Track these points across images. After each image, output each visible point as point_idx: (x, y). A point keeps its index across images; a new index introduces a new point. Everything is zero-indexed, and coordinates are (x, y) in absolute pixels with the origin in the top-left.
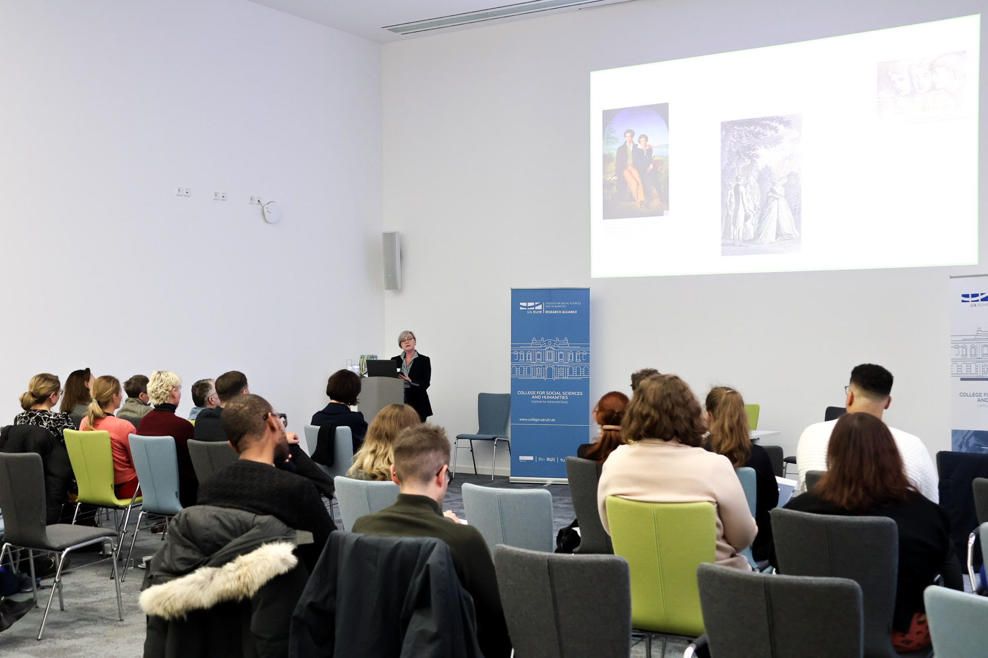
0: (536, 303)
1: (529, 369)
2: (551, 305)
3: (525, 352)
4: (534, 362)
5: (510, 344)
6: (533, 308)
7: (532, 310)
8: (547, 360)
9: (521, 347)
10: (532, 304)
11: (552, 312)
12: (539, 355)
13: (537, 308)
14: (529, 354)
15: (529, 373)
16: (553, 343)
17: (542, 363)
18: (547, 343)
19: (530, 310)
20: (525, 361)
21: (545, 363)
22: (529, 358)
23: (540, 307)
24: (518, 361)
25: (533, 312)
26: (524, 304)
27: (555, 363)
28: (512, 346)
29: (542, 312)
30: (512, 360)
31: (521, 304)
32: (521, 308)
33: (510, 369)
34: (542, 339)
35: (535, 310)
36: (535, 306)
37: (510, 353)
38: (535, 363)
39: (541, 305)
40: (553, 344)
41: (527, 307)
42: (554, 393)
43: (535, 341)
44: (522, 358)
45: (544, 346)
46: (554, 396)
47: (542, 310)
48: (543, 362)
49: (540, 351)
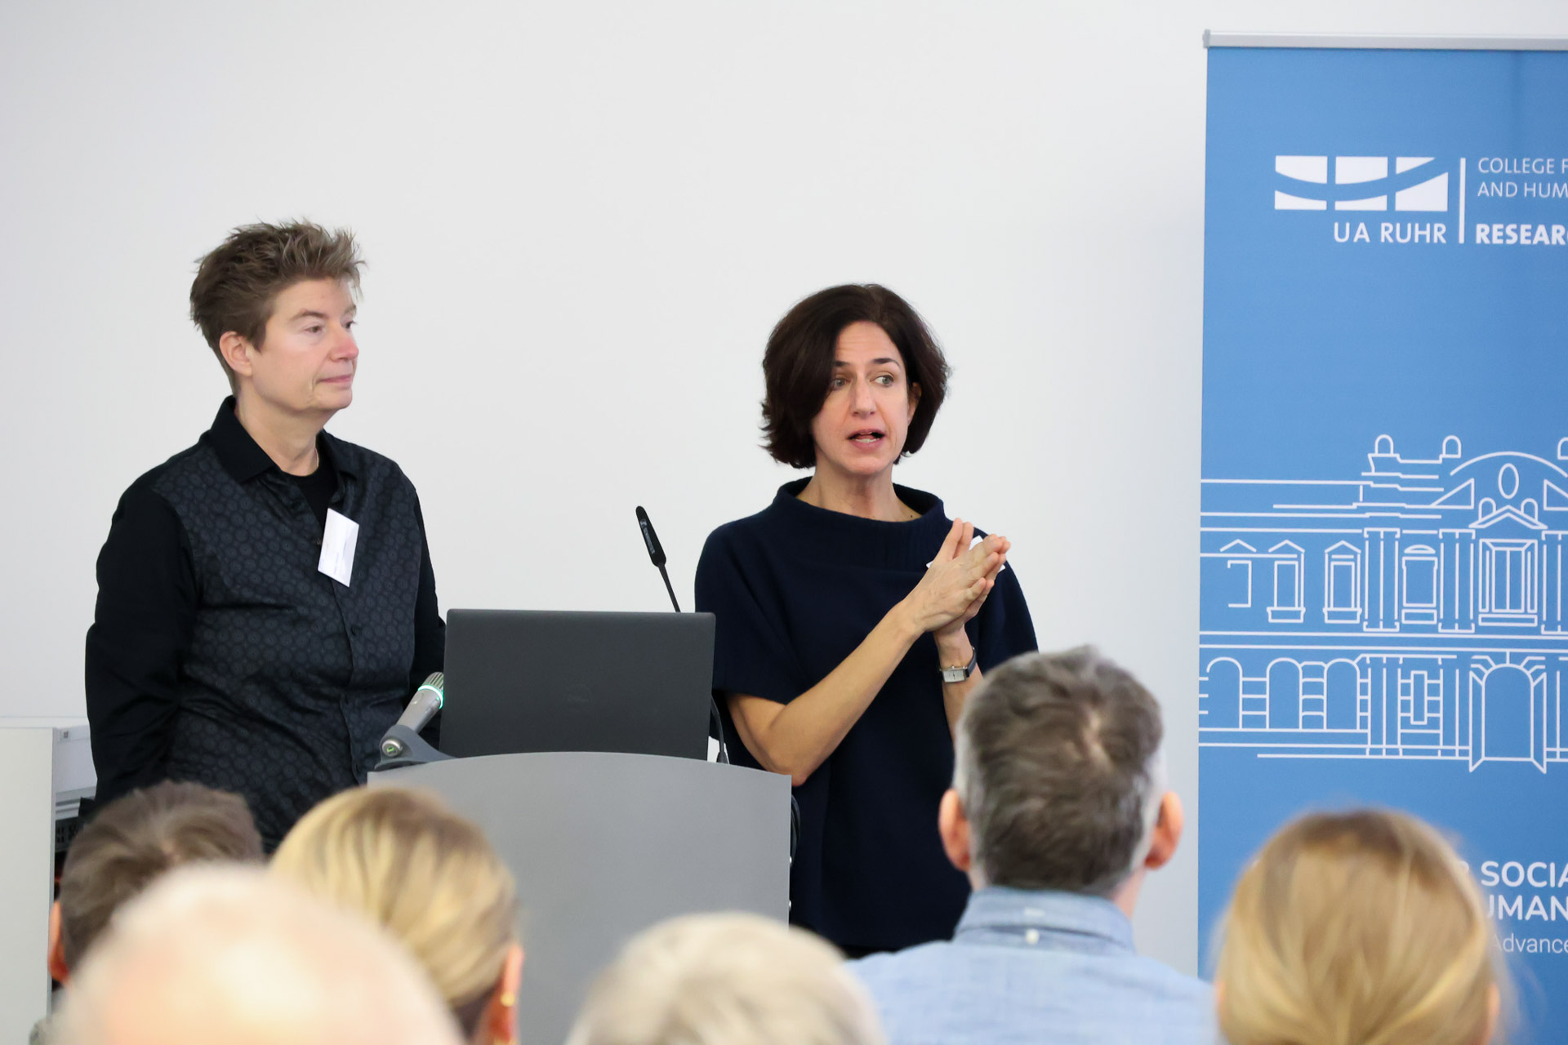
0: (1404, 164)
1: (1342, 679)
2: (1520, 179)
3: (1315, 547)
4: (1381, 631)
5: (1192, 480)
6: (1379, 204)
7: (1373, 220)
8: (1487, 611)
9: (1282, 510)
10: (1372, 168)
11: (1520, 235)
12: (1420, 574)
13: (1409, 200)
14: (1342, 560)
15: (1342, 712)
16: (1532, 478)
17: (1443, 633)
18: (1485, 476)
19: (1355, 217)
20: (1314, 620)
21: (1470, 634)
22: (1342, 597)
23: (1430, 195)
24: (1255, 619)
25: (1374, 232)
26: (1307, 168)
27: (1546, 635)
28: (1210, 498)
29: (1451, 234)
30: (1213, 612)
31: (1288, 166)
32: (1284, 202)
33: (1197, 679)
34: (1450, 449)
35: (1391, 214)
36: (1392, 184)
37: (1196, 555)
38: (1394, 632)
39: (1442, 180)
40: (1531, 487)
41: (1330, 190)
42: (1540, 875)
43: (1389, 465)
44: (1287, 598)
45: (1463, 497)
46: (1545, 894)
47: (1449, 217)
48: (1456, 632)
49: (1432, 541)
